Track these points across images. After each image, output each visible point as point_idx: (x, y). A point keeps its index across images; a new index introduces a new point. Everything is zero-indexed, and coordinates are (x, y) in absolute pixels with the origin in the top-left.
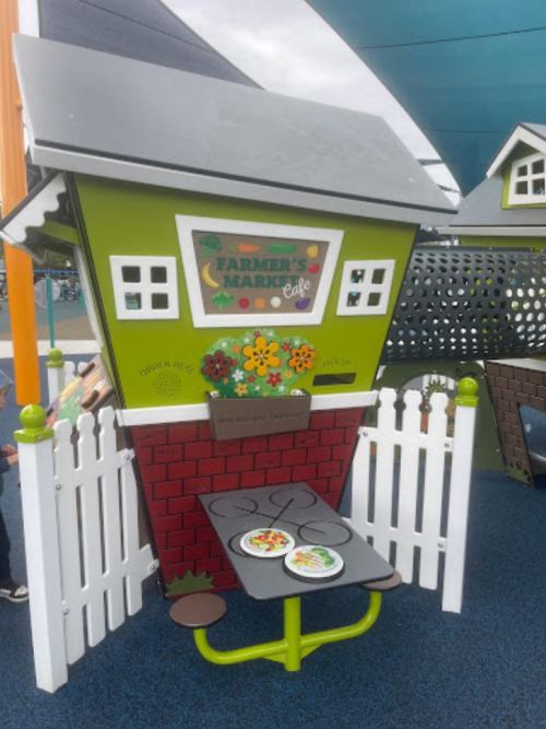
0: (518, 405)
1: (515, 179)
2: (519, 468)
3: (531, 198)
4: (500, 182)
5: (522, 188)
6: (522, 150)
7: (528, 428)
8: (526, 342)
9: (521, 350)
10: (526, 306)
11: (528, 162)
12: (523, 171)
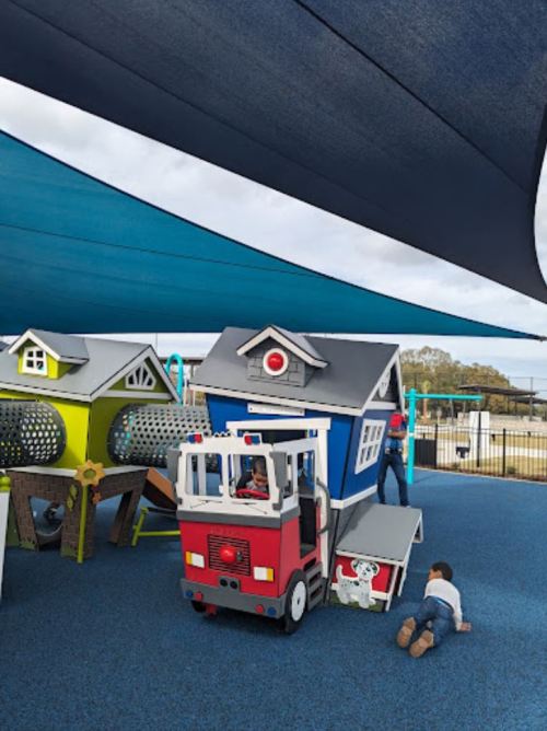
0: (30, 497)
1: (26, 358)
2: (29, 540)
3: (35, 370)
4: (16, 356)
5: (30, 364)
6: (29, 343)
7: (35, 514)
8: (34, 456)
9: (31, 461)
10: (34, 435)
11: (35, 350)
12: (31, 354)
